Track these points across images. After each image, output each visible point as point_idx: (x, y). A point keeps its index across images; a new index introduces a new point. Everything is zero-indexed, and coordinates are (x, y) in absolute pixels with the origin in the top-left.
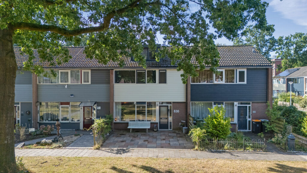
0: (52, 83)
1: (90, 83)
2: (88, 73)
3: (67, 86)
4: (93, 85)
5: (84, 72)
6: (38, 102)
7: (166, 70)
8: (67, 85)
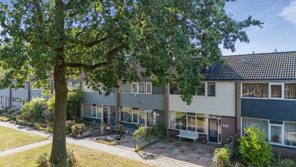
0: (127, 92)
1: (151, 93)
2: (150, 85)
3: (136, 96)
4: (153, 95)
5: (147, 84)
6: (119, 106)
7: (215, 83)
8: (137, 94)
